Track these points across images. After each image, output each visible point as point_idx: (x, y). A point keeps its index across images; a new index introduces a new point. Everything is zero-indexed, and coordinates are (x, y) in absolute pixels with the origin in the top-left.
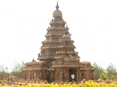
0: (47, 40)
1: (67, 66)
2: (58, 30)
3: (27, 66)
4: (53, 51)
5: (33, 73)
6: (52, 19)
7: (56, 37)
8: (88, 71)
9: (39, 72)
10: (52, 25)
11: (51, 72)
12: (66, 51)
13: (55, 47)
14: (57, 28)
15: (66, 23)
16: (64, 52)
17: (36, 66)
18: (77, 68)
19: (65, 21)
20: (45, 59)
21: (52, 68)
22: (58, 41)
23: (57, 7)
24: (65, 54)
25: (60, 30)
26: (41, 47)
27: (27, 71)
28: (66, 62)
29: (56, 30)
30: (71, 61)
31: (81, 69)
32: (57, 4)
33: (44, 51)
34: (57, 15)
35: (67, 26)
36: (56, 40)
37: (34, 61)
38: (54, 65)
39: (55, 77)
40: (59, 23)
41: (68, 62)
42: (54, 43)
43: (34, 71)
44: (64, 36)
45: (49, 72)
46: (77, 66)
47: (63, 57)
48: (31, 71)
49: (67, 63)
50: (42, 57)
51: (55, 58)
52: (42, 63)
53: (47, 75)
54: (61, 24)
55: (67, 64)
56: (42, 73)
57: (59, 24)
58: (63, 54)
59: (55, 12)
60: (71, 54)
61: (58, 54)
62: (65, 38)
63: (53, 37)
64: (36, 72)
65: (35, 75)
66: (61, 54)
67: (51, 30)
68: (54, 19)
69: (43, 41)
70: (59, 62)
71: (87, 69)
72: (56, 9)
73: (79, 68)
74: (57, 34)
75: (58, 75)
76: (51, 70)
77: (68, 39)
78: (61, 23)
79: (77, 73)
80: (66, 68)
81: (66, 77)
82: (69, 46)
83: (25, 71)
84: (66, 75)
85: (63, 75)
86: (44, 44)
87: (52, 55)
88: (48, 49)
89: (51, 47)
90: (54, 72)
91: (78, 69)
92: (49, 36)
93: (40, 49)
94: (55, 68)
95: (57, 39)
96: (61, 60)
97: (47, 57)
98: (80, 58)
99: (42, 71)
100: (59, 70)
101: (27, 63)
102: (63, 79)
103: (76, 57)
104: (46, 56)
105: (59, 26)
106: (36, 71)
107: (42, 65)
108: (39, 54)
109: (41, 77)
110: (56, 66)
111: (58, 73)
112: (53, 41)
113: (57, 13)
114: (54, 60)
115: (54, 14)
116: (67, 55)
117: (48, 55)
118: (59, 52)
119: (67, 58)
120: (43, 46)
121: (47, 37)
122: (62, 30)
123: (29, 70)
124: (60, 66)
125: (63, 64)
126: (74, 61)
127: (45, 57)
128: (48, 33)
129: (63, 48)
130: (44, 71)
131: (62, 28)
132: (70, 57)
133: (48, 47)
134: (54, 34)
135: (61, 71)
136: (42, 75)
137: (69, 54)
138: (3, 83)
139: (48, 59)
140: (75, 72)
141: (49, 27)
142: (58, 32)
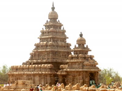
2: (56, 32)
4: (53, 54)
7: (55, 39)
9: (46, 76)
11: (59, 76)
13: (56, 50)
14: (55, 30)
16: (83, 55)
19: (61, 23)
23: (53, 8)
25: (58, 32)
26: (34, 50)
27: (21, 75)
28: (87, 65)
29: (54, 32)
32: (53, 5)
34: (55, 16)
35: (63, 28)
38: (66, 68)
39: (67, 81)
47: (83, 61)
48: (28, 75)
50: (39, 60)
54: (59, 26)
55: (88, 68)
56: (51, 77)
57: (57, 26)
59: (51, 13)
63: (53, 39)
64: (40, 76)
65: (37, 79)
67: (48, 32)
68: (49, 20)
72: (52, 10)
74: (57, 37)
76: (61, 73)
79: (96, 77)
80: (86, 72)
81: (87, 82)
86: (37, 46)
89: (53, 50)
91: (96, 73)
99: (50, 75)
104: (48, 59)
105: (57, 28)
109: (49, 81)
113: (54, 14)
115: (49, 16)
116: (85, 58)
126: (92, 65)
127: (44, 60)
128: (42, 35)
130: (52, 75)
131: (60, 30)
132: (89, 61)
133: (48, 50)
134: (54, 36)
135: (79, 75)
136: (51, 79)
137: (88, 58)
141: (43, 29)
142: (57, 34)
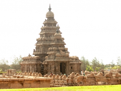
0: (41, 38)
1: (58, 60)
2: (50, 29)
3: (24, 60)
4: (46, 47)
5: (29, 66)
6: (46, 20)
7: (48, 35)
8: (76, 65)
9: (35, 66)
10: (45, 24)
11: (44, 66)
12: (57, 48)
13: (48, 44)
14: (49, 27)
15: (57, 23)
16: (56, 48)
17: (32, 60)
18: (67, 62)
19: (56, 21)
20: (39, 54)
21: (45, 62)
22: (50, 38)
23: (50, 9)
24: (56, 50)
25: (52, 29)
27: (24, 64)
28: (58, 56)
29: (48, 29)
30: (62, 56)
31: (71, 63)
32: (50, 7)
33: (38, 48)
34: (50, 15)
35: (58, 25)
36: (48, 38)
37: (29, 56)
38: (47, 60)
39: (48, 69)
40: (51, 22)
41: (59, 56)
42: (47, 41)
43: (30, 64)
44: (55, 34)
45: (43, 65)
46: (67, 60)
47: (55, 53)
48: (27, 65)
49: (59, 58)
50: (37, 53)
51: (48, 53)
52: (37, 57)
53: (41, 68)
57: (52, 24)
58: (55, 50)
59: (48, 13)
60: (61, 50)
61: (50, 50)
62: (56, 36)
63: (46, 35)
64: (32, 66)
65: (31, 68)
66: (53, 50)
67: (44, 29)
68: (47, 19)
69: (38, 38)
70: (51, 57)
71: (75, 63)
72: (49, 10)
73: (69, 62)
74: (50, 33)
75: (50, 68)
76: (44, 63)
77: (59, 37)
78: (53, 22)
79: (67, 66)
80: (57, 62)
81: (57, 70)
82: (60, 43)
83: (23, 64)
84: (57, 68)
85: (55, 68)
86: (38, 41)
87: (45, 50)
88: (42, 45)
89: (45, 44)
90: (47, 65)
92: (43, 34)
93: (35, 45)
94: (48, 62)
95: (50, 36)
96: (53, 55)
97: (41, 53)
98: (69, 53)
99: (36, 65)
100: (52, 64)
101: (24, 58)
102: (55, 71)
103: (66, 52)
104: (40, 51)
105: (52, 25)
106: (32, 64)
107: (37, 59)
108: (34, 50)
109: (36, 70)
110: (49, 60)
111: (51, 66)
112: (46, 38)
113: (49, 14)
114: (47, 55)
115: (47, 15)
116: (58, 51)
117: (42, 51)
118: (51, 48)
119: (58, 54)
120: (37, 43)
121: (41, 35)
122: (54, 29)
123: (25, 64)
124: (52, 60)
125: (55, 59)
126: (64, 56)
127: (39, 53)
128: (42, 32)
129: (55, 44)
130: (38, 65)
131: (54, 27)
132: (61, 53)
133: (41, 44)
134: (47, 32)
135: (53, 65)
136: (37, 68)
137: (60, 50)
138: (4, 74)
139: (42, 54)
140: (65, 65)
141: (42, 26)
142: (51, 30)
